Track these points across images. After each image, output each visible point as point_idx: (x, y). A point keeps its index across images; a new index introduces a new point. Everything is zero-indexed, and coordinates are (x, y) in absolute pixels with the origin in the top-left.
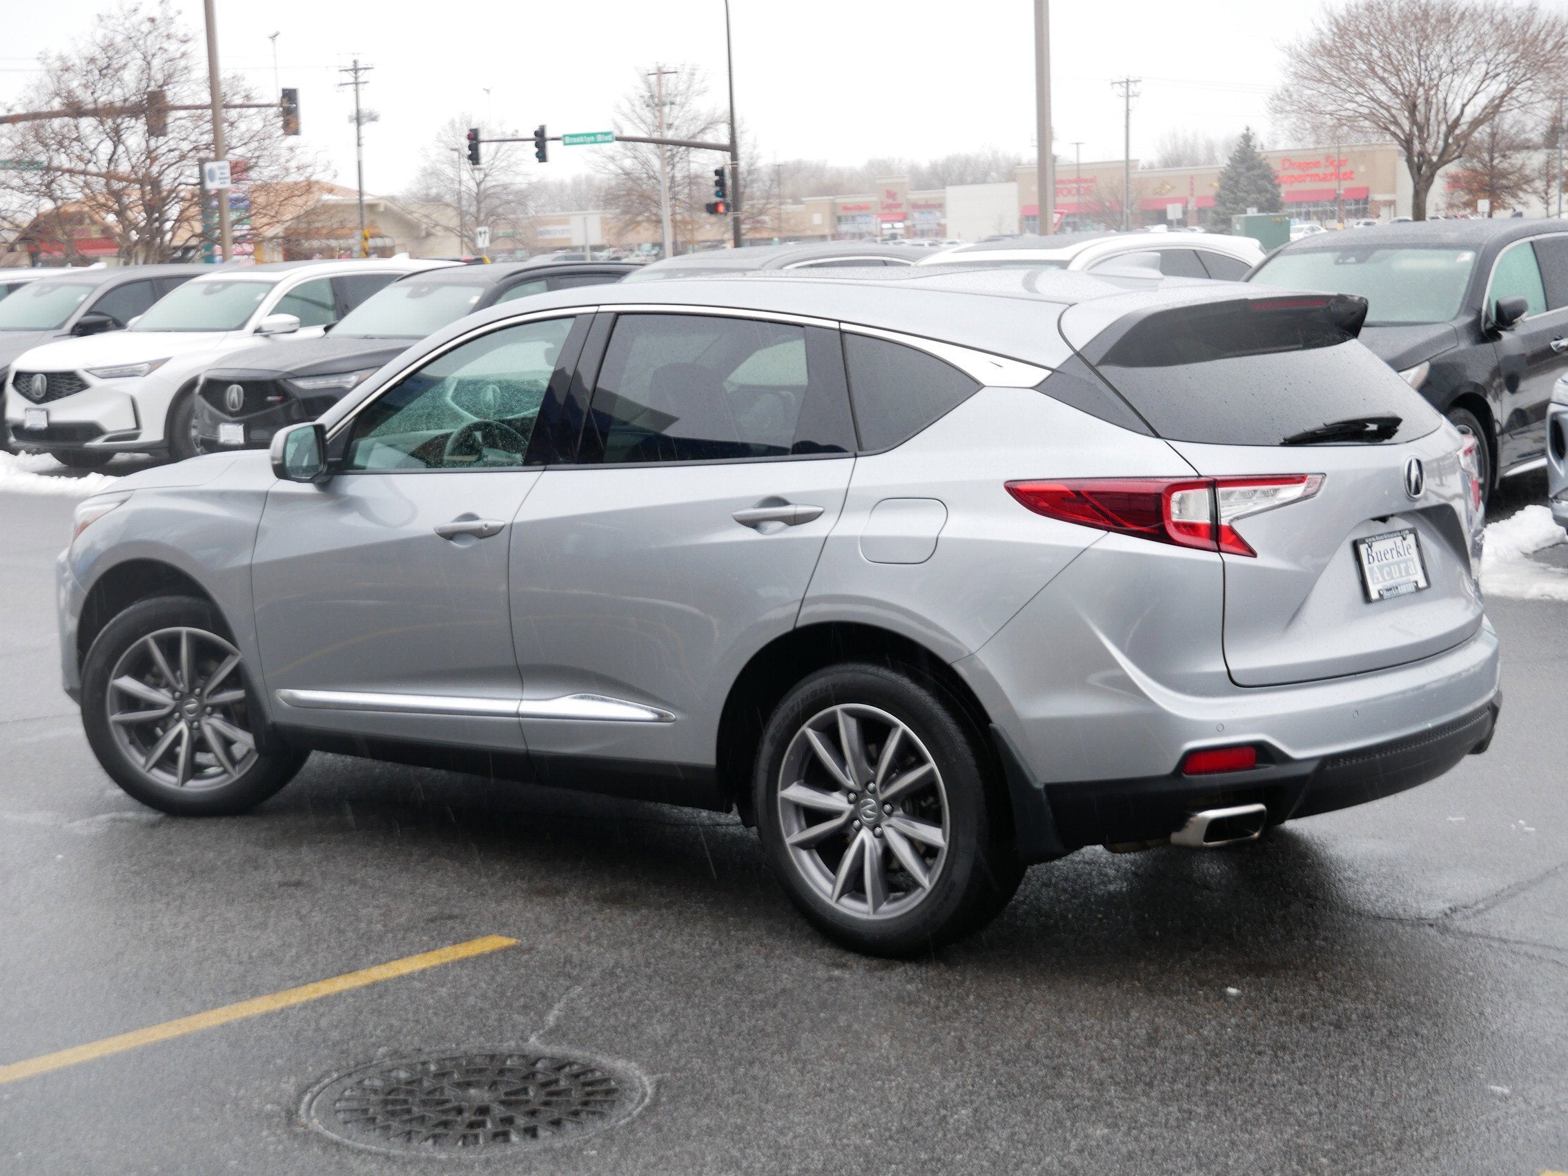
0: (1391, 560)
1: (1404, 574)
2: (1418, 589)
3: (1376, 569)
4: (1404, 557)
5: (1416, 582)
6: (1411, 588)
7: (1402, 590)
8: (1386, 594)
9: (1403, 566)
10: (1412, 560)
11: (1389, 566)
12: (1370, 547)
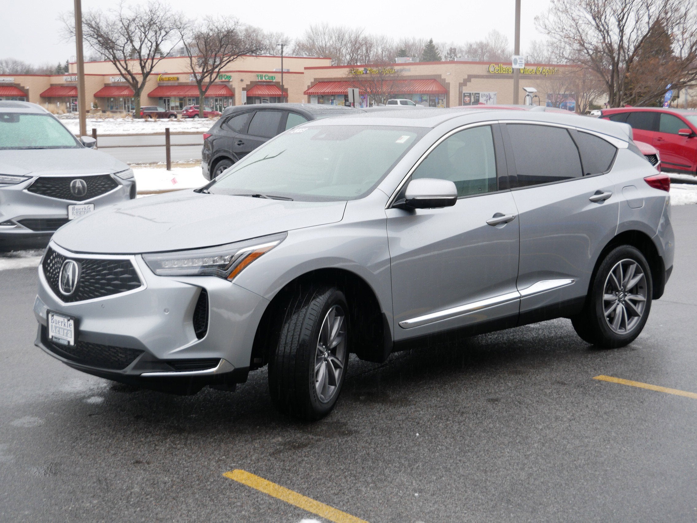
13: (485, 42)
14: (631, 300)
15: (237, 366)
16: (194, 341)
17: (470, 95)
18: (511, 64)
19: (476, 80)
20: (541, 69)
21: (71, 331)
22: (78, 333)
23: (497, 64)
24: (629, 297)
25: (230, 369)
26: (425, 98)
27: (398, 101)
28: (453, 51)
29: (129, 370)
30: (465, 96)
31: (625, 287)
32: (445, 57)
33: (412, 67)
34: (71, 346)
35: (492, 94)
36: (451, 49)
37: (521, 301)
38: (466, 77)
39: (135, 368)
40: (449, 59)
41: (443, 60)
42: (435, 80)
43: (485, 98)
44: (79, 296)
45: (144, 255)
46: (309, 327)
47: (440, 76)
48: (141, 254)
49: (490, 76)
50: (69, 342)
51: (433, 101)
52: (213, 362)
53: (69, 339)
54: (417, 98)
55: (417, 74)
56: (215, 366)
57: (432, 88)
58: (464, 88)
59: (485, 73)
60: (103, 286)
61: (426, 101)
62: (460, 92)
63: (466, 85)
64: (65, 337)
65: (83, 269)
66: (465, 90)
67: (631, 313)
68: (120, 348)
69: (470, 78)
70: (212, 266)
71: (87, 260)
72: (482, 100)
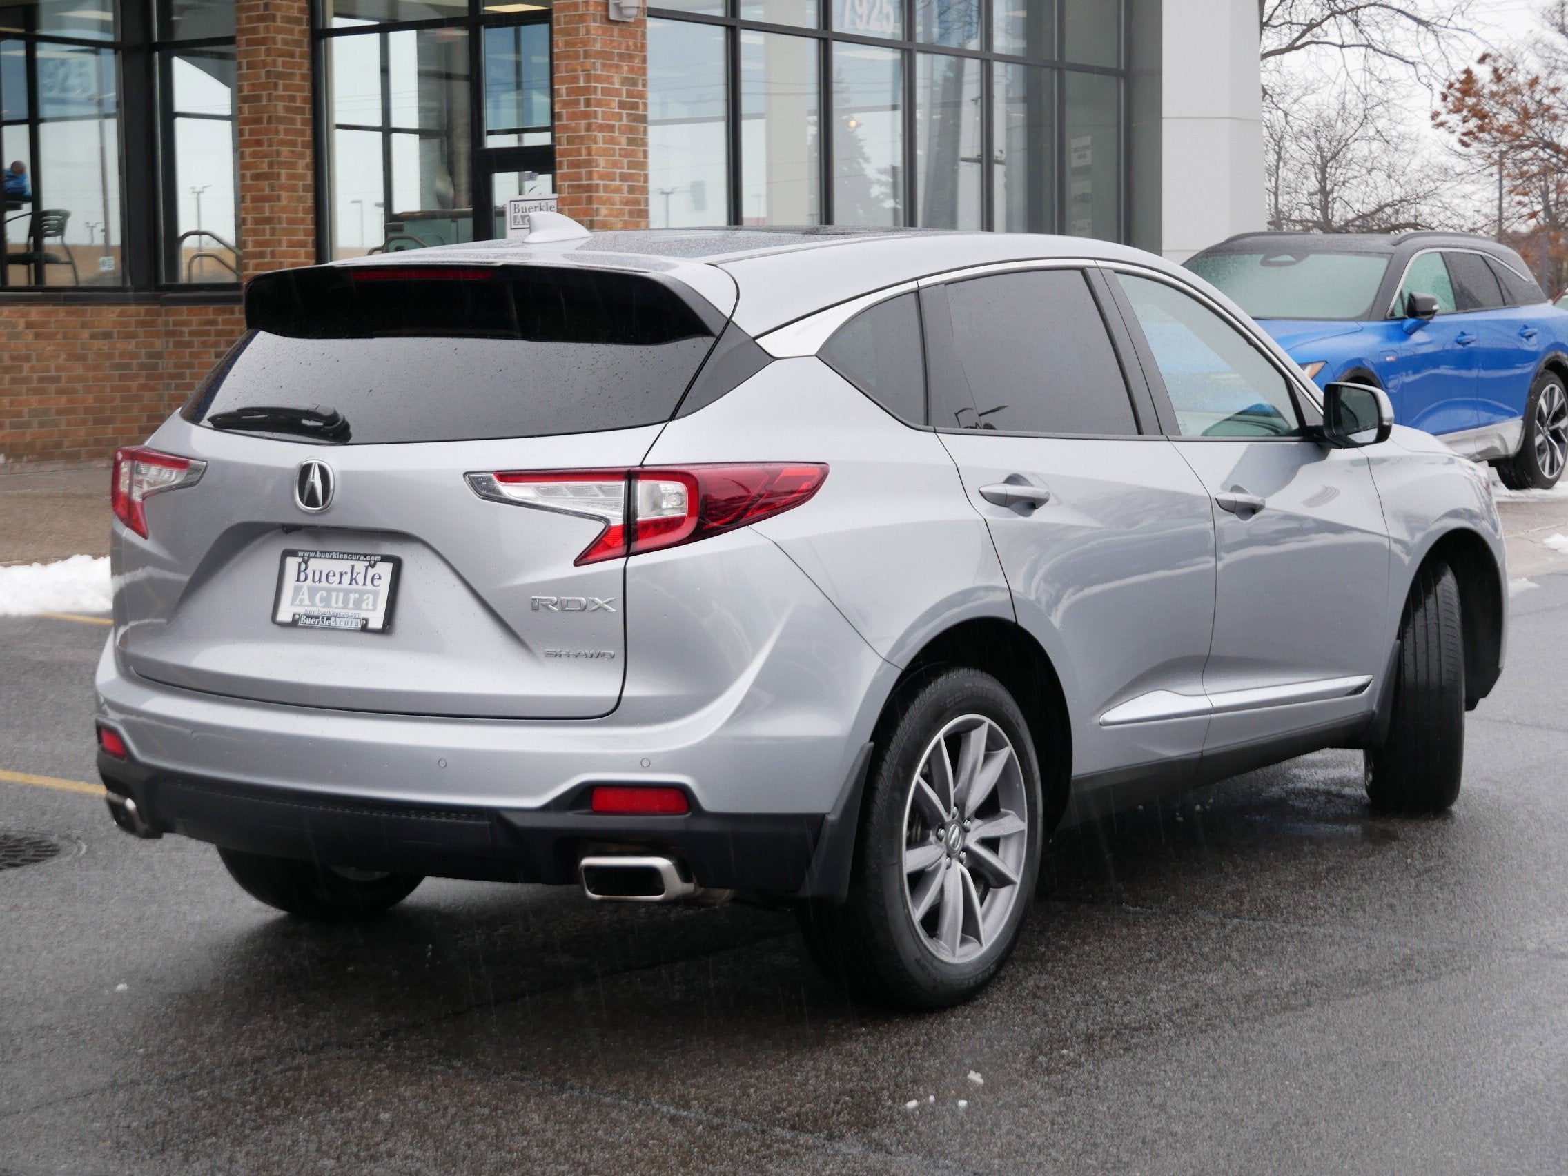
0: (336, 585)
1: (351, 605)
2: (364, 628)
3: (305, 590)
4: (360, 587)
5: (367, 620)
6: (357, 624)
7: (340, 623)
8: (302, 621)
9: (352, 597)
10: (376, 594)
11: (329, 591)
12: (306, 562)
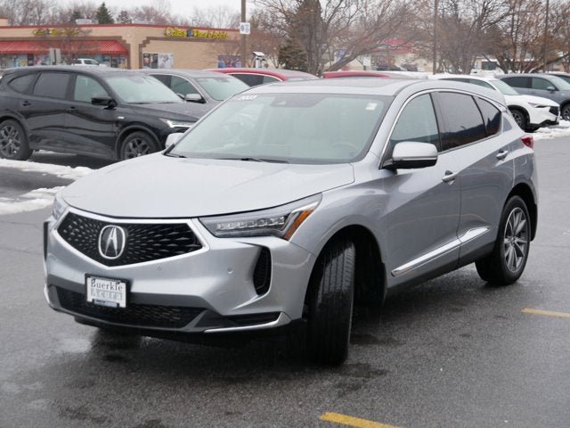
13: (150, 6)
14: (518, 243)
15: (294, 318)
16: (255, 298)
17: (149, 56)
18: (238, 31)
19: (155, 41)
20: (212, 33)
21: (121, 294)
22: (130, 295)
23: (173, 27)
24: (517, 240)
25: (288, 321)
26: (106, 58)
27: (82, 60)
28: (124, 14)
29: (191, 328)
30: (145, 57)
31: (515, 232)
32: (118, 20)
33: (94, 29)
34: (122, 308)
35: (169, 55)
36: (122, 12)
37: (460, 248)
38: (145, 39)
39: (198, 325)
40: (120, 22)
41: (116, 22)
42: (116, 41)
43: (163, 59)
44: (127, 260)
45: (201, 219)
46: (349, 280)
47: (121, 37)
48: (198, 217)
49: (167, 38)
50: (118, 304)
51: (115, 61)
52: (274, 316)
53: (118, 301)
54: (99, 58)
55: (98, 35)
56: (275, 319)
57: (113, 48)
58: (144, 49)
59: (162, 36)
60: (156, 249)
61: (108, 60)
62: (140, 53)
63: (145, 46)
64: (112, 300)
65: (130, 233)
66: (145, 51)
67: (519, 254)
68: (165, 307)
69: (148, 40)
70: (268, 227)
71: (133, 225)
72: (160, 62)
